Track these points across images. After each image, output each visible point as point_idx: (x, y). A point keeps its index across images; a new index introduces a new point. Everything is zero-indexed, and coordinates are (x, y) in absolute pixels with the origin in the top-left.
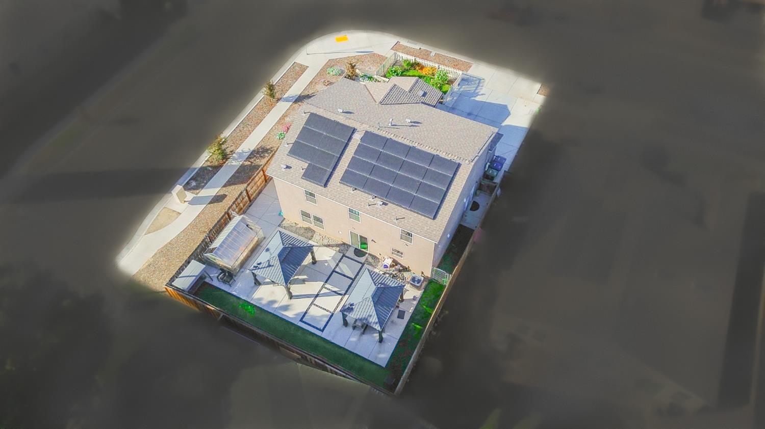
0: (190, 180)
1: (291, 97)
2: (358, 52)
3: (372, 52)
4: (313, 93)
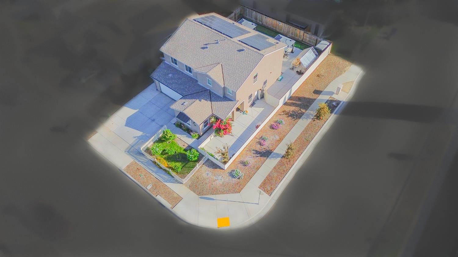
0: (337, 106)
1: (274, 157)
2: (213, 199)
3: (201, 198)
4: (257, 156)
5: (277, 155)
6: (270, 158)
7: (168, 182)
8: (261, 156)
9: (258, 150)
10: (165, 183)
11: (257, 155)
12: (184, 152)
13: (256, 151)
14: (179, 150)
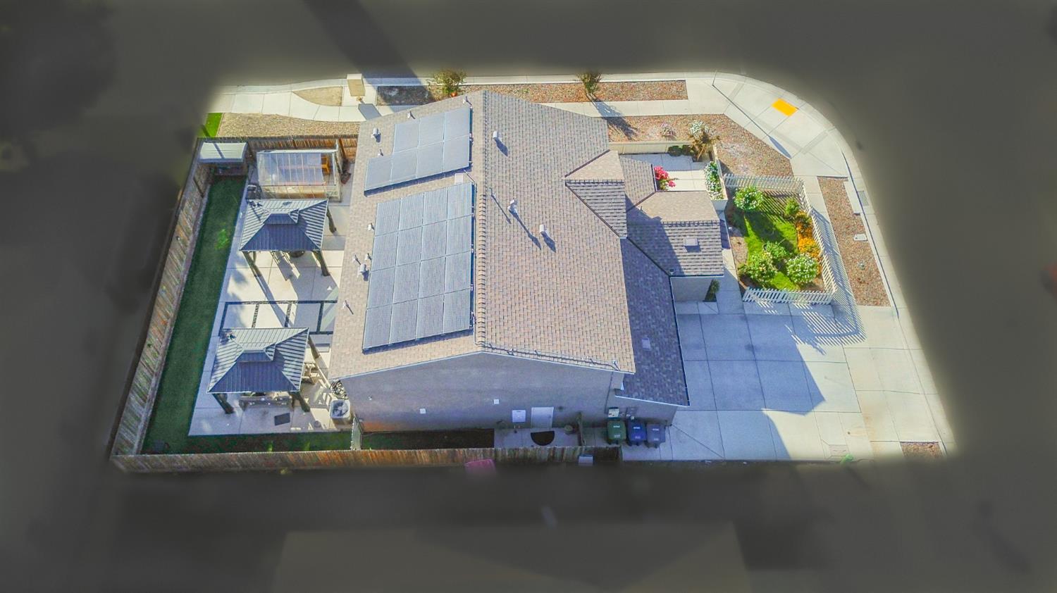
0: (397, 87)
1: (610, 110)
2: (772, 139)
3: (789, 156)
4: (636, 129)
5: (600, 109)
6: (618, 114)
7: (823, 217)
8: (630, 126)
9: (622, 134)
10: (829, 220)
11: (635, 131)
12: (752, 232)
13: (627, 135)
14: (755, 245)
